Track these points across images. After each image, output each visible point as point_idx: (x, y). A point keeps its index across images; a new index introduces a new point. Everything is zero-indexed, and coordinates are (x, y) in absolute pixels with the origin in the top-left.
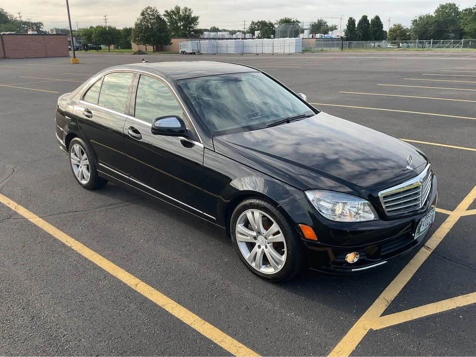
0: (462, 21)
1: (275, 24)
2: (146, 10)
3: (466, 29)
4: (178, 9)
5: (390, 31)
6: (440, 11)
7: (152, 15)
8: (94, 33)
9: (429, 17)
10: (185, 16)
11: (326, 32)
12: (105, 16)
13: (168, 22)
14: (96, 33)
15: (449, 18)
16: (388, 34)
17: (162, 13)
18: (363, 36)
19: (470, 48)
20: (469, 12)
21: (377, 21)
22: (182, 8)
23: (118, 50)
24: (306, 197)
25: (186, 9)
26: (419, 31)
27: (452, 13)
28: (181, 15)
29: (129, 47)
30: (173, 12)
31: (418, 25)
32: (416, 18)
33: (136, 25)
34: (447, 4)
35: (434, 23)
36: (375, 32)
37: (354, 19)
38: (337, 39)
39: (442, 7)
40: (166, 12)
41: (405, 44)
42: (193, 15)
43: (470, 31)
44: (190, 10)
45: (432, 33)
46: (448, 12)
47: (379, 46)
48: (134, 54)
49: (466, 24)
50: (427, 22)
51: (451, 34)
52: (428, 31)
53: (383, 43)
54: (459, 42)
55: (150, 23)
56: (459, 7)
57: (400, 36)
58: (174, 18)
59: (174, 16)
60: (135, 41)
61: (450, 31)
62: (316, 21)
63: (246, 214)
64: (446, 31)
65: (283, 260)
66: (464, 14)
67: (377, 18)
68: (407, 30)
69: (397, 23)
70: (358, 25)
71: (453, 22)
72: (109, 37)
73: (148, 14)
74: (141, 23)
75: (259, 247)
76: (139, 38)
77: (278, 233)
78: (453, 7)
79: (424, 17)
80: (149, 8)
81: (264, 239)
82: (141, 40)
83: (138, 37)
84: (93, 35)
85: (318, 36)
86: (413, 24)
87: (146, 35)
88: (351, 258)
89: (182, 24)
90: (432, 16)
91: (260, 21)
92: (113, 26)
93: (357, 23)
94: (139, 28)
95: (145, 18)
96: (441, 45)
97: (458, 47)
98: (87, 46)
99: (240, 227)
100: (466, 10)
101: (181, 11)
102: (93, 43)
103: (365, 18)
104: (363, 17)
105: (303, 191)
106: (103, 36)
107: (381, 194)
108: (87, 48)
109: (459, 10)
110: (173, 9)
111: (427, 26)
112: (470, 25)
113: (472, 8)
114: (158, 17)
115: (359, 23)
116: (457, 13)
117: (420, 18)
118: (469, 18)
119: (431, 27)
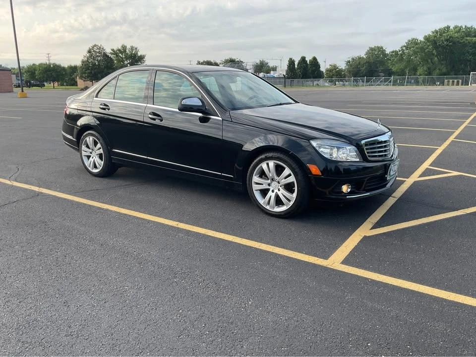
0: (390, 62)
1: (220, 64)
2: (93, 47)
3: (394, 69)
4: (124, 47)
5: (327, 70)
6: (370, 53)
7: (99, 53)
8: (38, 69)
9: (360, 58)
10: (132, 54)
11: (268, 72)
12: (48, 54)
13: (116, 60)
14: (40, 69)
15: (378, 59)
16: (325, 74)
17: (108, 51)
18: (303, 76)
19: (399, 85)
20: (395, 54)
21: (315, 62)
22: (128, 47)
23: (64, 87)
24: (311, 144)
25: (132, 48)
26: (353, 71)
27: (380, 55)
28: (127, 54)
29: (75, 84)
30: (119, 50)
31: (351, 66)
32: (349, 59)
33: (83, 62)
34: (375, 47)
35: (365, 63)
36: (313, 72)
37: (293, 60)
38: (279, 78)
39: (372, 49)
40: (113, 50)
41: (341, 83)
42: (139, 54)
43: (398, 70)
44: (136, 49)
45: (364, 73)
46: (377, 54)
47: (318, 85)
48: (81, 90)
49: (394, 65)
50: (359, 63)
51: (380, 74)
52: (360, 70)
53: (321, 81)
54: (389, 79)
55: (97, 61)
56: (386, 50)
57: (336, 75)
58: (121, 57)
59: (120, 54)
60: (81, 78)
61: (380, 71)
62: (258, 62)
63: (261, 166)
64: (376, 71)
65: (294, 196)
66: (391, 55)
67: (315, 59)
68: (341, 70)
69: (333, 63)
70: (298, 65)
71: (382, 63)
72: (54, 74)
73: (94, 51)
74: (87, 60)
75: (273, 191)
76: (86, 75)
77: (290, 175)
78: (381, 50)
79: (356, 59)
80: (95, 45)
81: (277, 184)
82: (88, 77)
83: (85, 73)
84: (37, 72)
85: (261, 75)
86: (347, 64)
87: (93, 72)
88: (345, 189)
89: (129, 62)
90: (363, 58)
91: (206, 60)
92: (58, 63)
93: (296, 63)
94: (85, 65)
95: (92, 55)
96: (372, 83)
97: (388, 85)
98: (30, 83)
99: (256, 179)
100: (393, 52)
101: (127, 50)
102: (37, 80)
103: (303, 59)
104: (302, 57)
105: (309, 140)
106: (48, 73)
107: (363, 142)
108: (30, 85)
109: (387, 52)
110: (120, 48)
111: (359, 66)
112: (397, 65)
113: (397, 50)
114: (105, 55)
115: (299, 63)
116: (385, 55)
117: (353, 59)
118: (396, 59)
119: (363, 67)
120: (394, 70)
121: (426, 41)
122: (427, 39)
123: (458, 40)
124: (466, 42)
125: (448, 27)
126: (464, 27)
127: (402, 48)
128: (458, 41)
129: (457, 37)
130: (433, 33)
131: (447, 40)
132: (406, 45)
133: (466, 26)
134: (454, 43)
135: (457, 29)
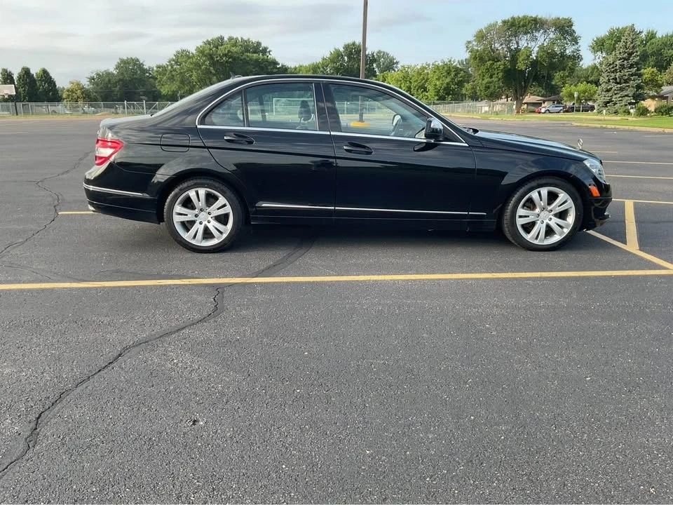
5: (67, 90)
6: (122, 67)
9: (108, 74)
15: (135, 77)
20: (162, 70)
21: (46, 77)
26: (101, 92)
27: (137, 70)
31: (97, 84)
32: (93, 75)
34: (128, 58)
35: (118, 82)
36: (46, 92)
37: (10, 72)
39: (124, 61)
46: (132, 69)
49: (163, 85)
50: (109, 80)
51: (144, 97)
52: (112, 92)
53: (60, 107)
56: (144, 63)
57: (82, 97)
61: (141, 93)
64: (135, 93)
65: (570, 223)
66: (156, 71)
67: (45, 72)
70: (18, 80)
71: (142, 81)
78: (136, 63)
79: (103, 74)
86: (91, 82)
90: (113, 74)
93: (15, 78)
103: (26, 72)
104: (23, 69)
111: (109, 86)
112: (167, 86)
113: (164, 64)
115: (19, 78)
116: (144, 71)
117: (98, 74)
118: (165, 78)
119: (116, 87)
120: (164, 92)
121: (201, 55)
122: (201, 51)
123: (237, 56)
124: (248, 59)
125: (222, 38)
126: (240, 40)
127: (170, 62)
128: (238, 58)
129: (236, 52)
130: (206, 44)
131: (225, 55)
132: (174, 58)
133: (242, 39)
134: (234, 59)
135: (233, 41)
